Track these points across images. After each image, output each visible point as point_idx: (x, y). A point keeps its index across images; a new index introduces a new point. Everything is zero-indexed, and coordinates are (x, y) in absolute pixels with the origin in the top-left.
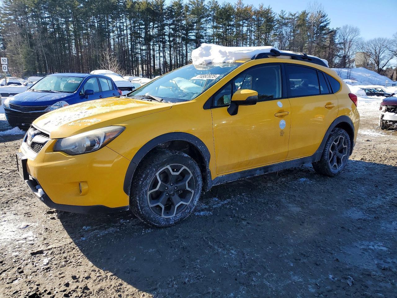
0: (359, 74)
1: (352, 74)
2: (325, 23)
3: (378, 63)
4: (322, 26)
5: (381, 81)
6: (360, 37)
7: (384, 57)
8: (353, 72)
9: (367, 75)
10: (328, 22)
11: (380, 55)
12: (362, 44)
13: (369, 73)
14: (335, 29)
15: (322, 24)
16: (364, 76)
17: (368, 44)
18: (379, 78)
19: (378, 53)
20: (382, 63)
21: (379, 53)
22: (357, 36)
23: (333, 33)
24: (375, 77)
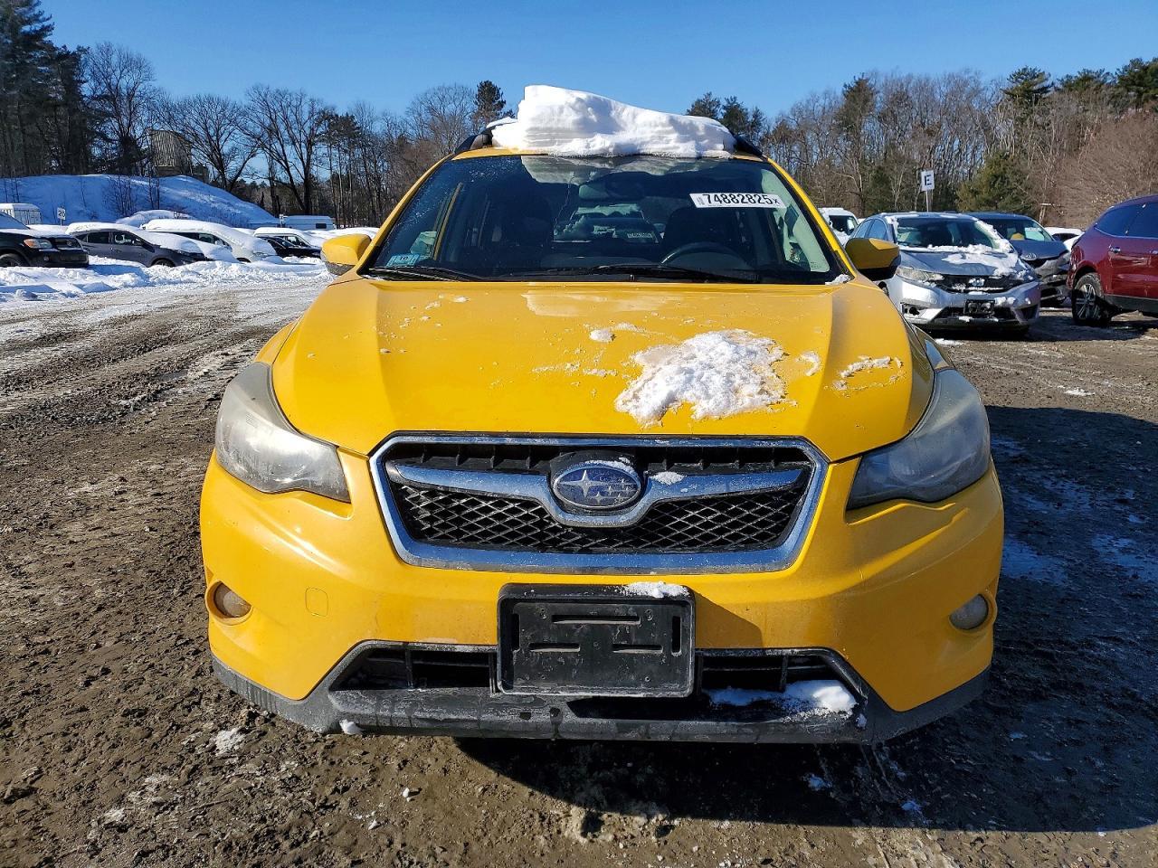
0: (185, 193)
1: (164, 195)
2: (37, 26)
3: (221, 165)
4: (26, 34)
5: (247, 215)
6: (156, 85)
7: (234, 149)
8: (166, 189)
9: (206, 198)
10: (46, 24)
11: (221, 143)
12: (167, 107)
13: (209, 193)
14: (72, 48)
15: (26, 28)
16: (199, 200)
17: (184, 108)
18: (240, 208)
19: (215, 138)
20: (232, 166)
21: (218, 140)
22: (146, 83)
23: (68, 63)
24: (229, 204)
